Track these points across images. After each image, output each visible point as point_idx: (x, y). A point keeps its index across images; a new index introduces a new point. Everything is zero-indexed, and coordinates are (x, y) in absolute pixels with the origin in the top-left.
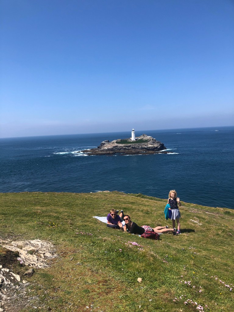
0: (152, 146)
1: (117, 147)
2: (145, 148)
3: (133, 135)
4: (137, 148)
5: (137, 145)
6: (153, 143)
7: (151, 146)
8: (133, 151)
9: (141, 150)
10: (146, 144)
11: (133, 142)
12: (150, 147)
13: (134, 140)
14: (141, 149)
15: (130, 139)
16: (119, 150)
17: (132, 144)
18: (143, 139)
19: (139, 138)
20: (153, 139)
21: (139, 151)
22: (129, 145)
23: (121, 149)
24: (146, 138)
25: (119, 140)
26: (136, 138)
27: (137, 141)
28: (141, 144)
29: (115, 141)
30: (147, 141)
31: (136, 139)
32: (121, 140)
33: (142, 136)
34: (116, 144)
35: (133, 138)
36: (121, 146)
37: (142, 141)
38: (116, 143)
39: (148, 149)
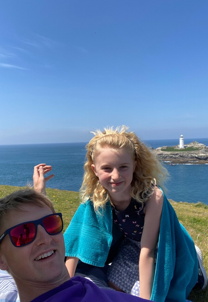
0: (204, 155)
1: (162, 154)
2: (196, 157)
3: (181, 141)
4: (186, 157)
5: (185, 154)
6: (206, 151)
7: (203, 154)
8: (181, 160)
9: (191, 159)
10: (197, 152)
11: (181, 150)
12: (201, 156)
13: (183, 147)
14: (191, 158)
15: (178, 147)
16: (165, 158)
17: (180, 152)
18: (193, 146)
19: (188, 146)
20: (205, 148)
21: (188, 160)
22: (177, 152)
23: (166, 157)
24: (197, 146)
25: (165, 147)
26: (185, 146)
27: (186, 149)
28: (191, 153)
29: (160, 148)
30: (197, 149)
31: (185, 147)
32: (167, 147)
33: (192, 143)
34: (161, 152)
35: (181, 146)
36: (167, 154)
37: (191, 149)
38: (162, 150)
39: (199, 158)
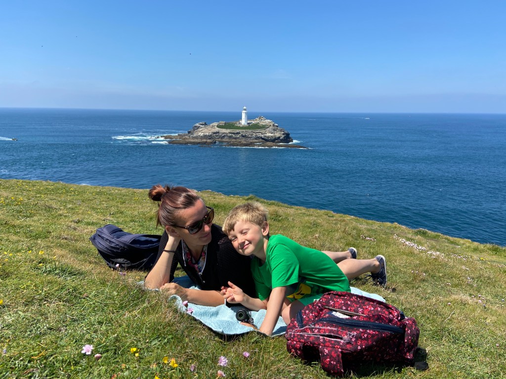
0: (272, 135)
1: (219, 133)
2: (261, 138)
3: (244, 116)
4: (250, 137)
5: (248, 132)
6: (274, 130)
7: (270, 135)
8: (243, 141)
9: (255, 141)
10: (263, 131)
11: (244, 128)
12: (268, 137)
13: (246, 124)
14: (256, 139)
15: (240, 123)
16: (222, 139)
17: (242, 130)
18: (258, 123)
19: (253, 122)
20: (274, 125)
21: (252, 141)
22: (238, 131)
23: (224, 137)
24: (263, 122)
25: (222, 123)
26: (248, 122)
27: (250, 127)
28: (256, 132)
29: (215, 124)
30: (264, 127)
31: (248, 124)
32: (225, 123)
33: (258, 119)
34: (217, 129)
35: (244, 122)
36: (225, 132)
37: (257, 127)
38: (218, 126)
39: (266, 140)
